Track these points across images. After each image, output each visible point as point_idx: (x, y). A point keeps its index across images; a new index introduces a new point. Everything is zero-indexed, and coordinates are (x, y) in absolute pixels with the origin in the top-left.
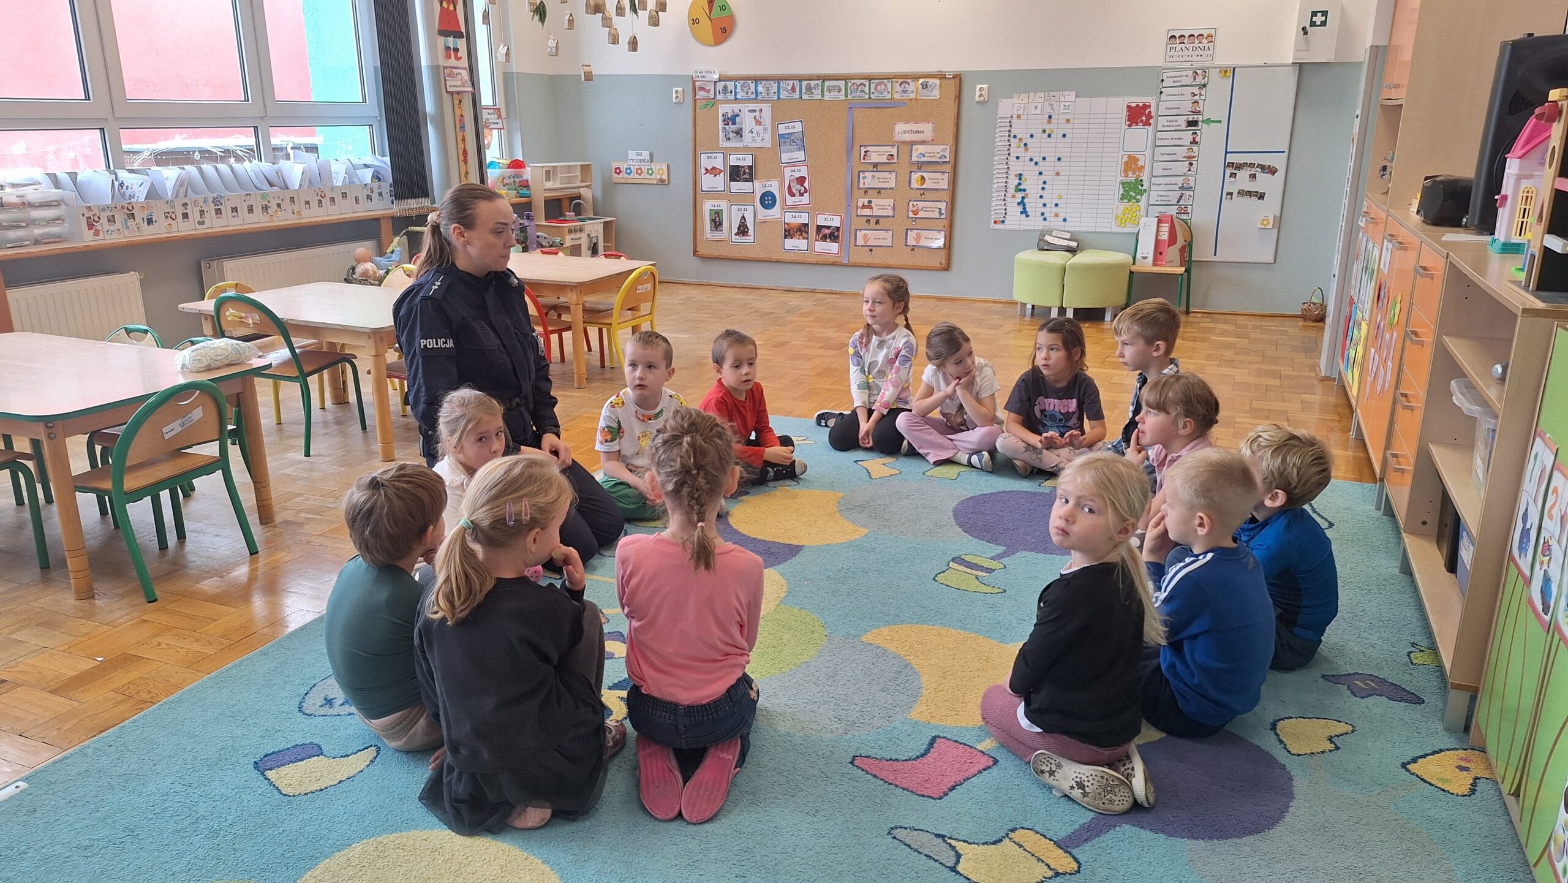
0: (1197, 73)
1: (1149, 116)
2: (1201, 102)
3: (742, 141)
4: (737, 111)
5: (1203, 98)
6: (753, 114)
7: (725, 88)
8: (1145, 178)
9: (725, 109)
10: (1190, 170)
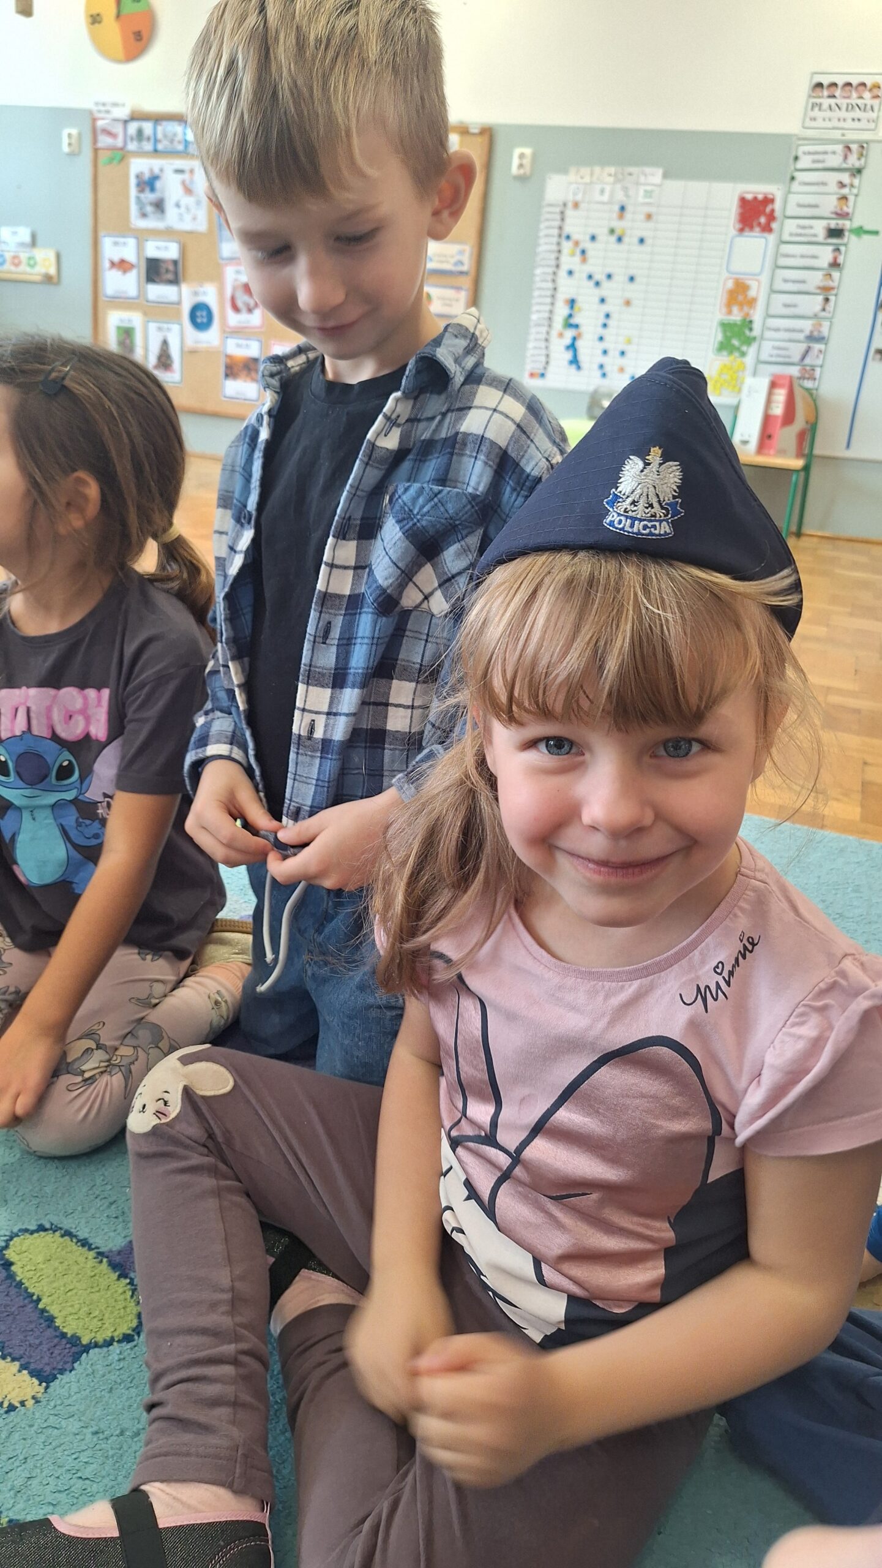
0: (849, 148)
1: (771, 217)
2: (851, 198)
3: (163, 219)
4: (156, 171)
5: (855, 191)
6: (180, 177)
7: (140, 132)
8: (757, 316)
9: (139, 166)
10: (824, 310)
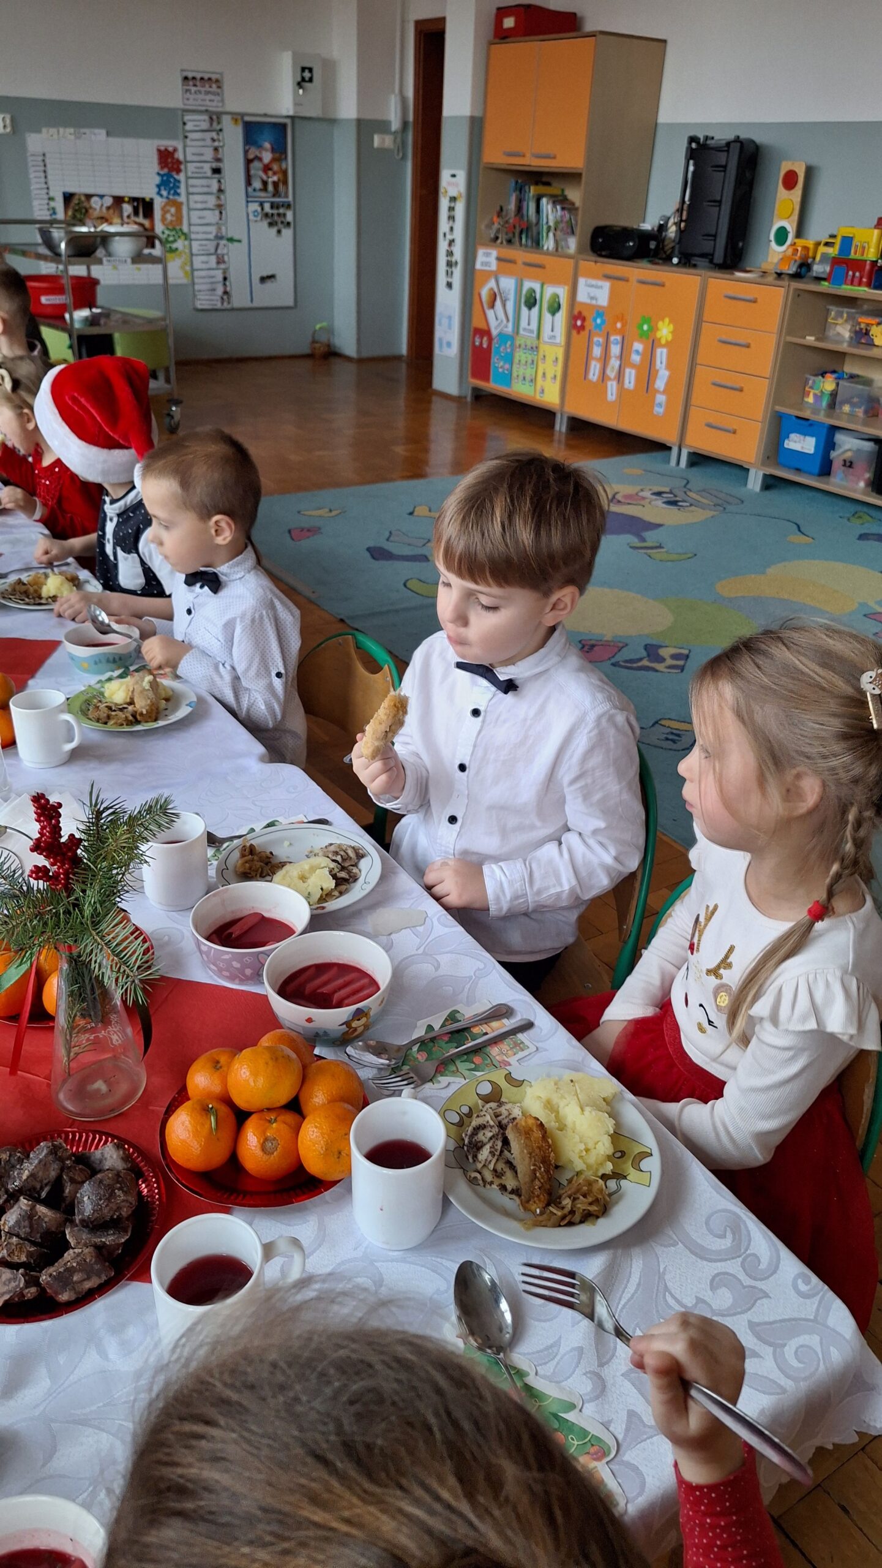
0: (213, 119)
1: (179, 162)
2: (220, 150)
5: (221, 144)
8: (185, 227)
10: (221, 219)
